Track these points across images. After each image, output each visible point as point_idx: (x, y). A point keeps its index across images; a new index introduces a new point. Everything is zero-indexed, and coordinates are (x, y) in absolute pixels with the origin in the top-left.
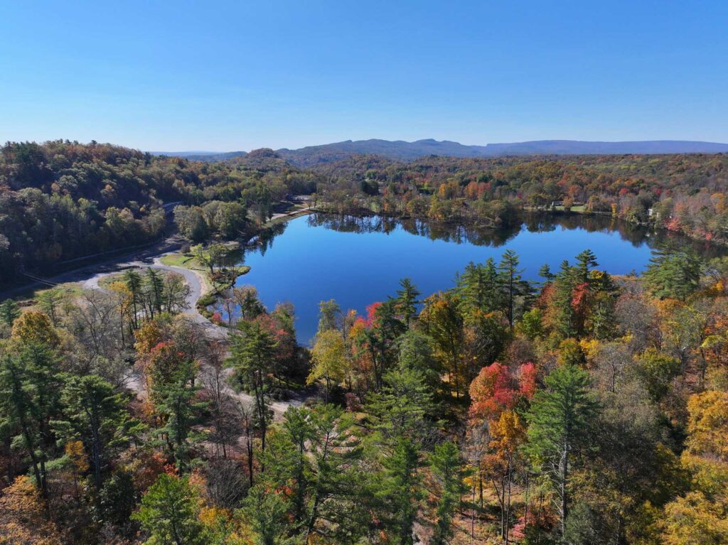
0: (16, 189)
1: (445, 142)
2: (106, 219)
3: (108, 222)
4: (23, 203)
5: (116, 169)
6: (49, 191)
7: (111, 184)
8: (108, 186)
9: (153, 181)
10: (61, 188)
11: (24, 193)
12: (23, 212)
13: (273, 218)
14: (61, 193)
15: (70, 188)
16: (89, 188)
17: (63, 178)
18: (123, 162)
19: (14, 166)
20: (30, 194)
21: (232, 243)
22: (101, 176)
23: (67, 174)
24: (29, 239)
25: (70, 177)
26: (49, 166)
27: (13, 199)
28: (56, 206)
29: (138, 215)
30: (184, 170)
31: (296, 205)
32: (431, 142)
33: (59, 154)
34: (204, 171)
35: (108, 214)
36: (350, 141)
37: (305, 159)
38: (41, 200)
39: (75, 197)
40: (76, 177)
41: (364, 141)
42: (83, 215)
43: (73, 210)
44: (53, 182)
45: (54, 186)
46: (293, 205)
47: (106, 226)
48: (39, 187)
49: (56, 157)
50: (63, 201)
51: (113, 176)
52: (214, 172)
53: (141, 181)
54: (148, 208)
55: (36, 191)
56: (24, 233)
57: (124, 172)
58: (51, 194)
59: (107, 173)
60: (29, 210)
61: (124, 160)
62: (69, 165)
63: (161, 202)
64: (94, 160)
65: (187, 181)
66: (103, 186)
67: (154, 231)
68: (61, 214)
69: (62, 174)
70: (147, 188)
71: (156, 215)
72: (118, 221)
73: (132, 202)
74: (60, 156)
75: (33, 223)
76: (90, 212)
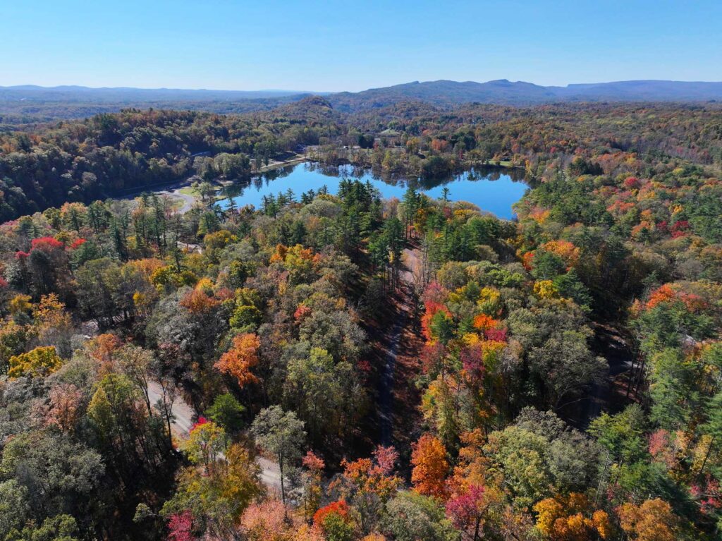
0: (100, 146)
1: (519, 82)
2: (149, 166)
3: (151, 167)
4: (104, 155)
5: (161, 130)
6: (118, 148)
7: (156, 142)
8: (154, 144)
9: (188, 138)
10: (126, 145)
11: (104, 149)
12: (104, 160)
13: (269, 165)
14: (125, 149)
15: (130, 145)
16: (142, 144)
17: (127, 139)
18: (168, 124)
19: (99, 132)
20: (108, 150)
21: (228, 182)
22: (151, 136)
23: (129, 136)
24: (107, 176)
25: (131, 138)
26: (119, 131)
27: (98, 153)
28: (122, 156)
29: (171, 162)
30: (218, 126)
31: (298, 155)
32: (504, 83)
33: (125, 122)
34: (234, 127)
35: (151, 162)
36: (418, 82)
37: (360, 104)
38: (114, 153)
39: (133, 151)
40: (134, 138)
41: (430, 83)
42: (136, 162)
43: (131, 159)
44: (121, 141)
45: (121, 144)
46: (295, 155)
47: (150, 170)
48: (113, 146)
49: (124, 124)
50: (126, 154)
51: (159, 135)
52: (242, 127)
53: (178, 138)
54: (179, 158)
55: (111, 148)
56: (104, 173)
57: (167, 132)
58: (119, 150)
59: (155, 134)
60: (107, 159)
61: (170, 122)
62: (131, 130)
63: (189, 153)
64: (148, 124)
65: (217, 135)
66: (151, 144)
67: (180, 173)
68: (124, 162)
69: (126, 136)
70: (181, 144)
71: (182, 163)
72: (156, 167)
73: (169, 154)
74: (127, 123)
75: (109, 167)
76: (141, 161)
